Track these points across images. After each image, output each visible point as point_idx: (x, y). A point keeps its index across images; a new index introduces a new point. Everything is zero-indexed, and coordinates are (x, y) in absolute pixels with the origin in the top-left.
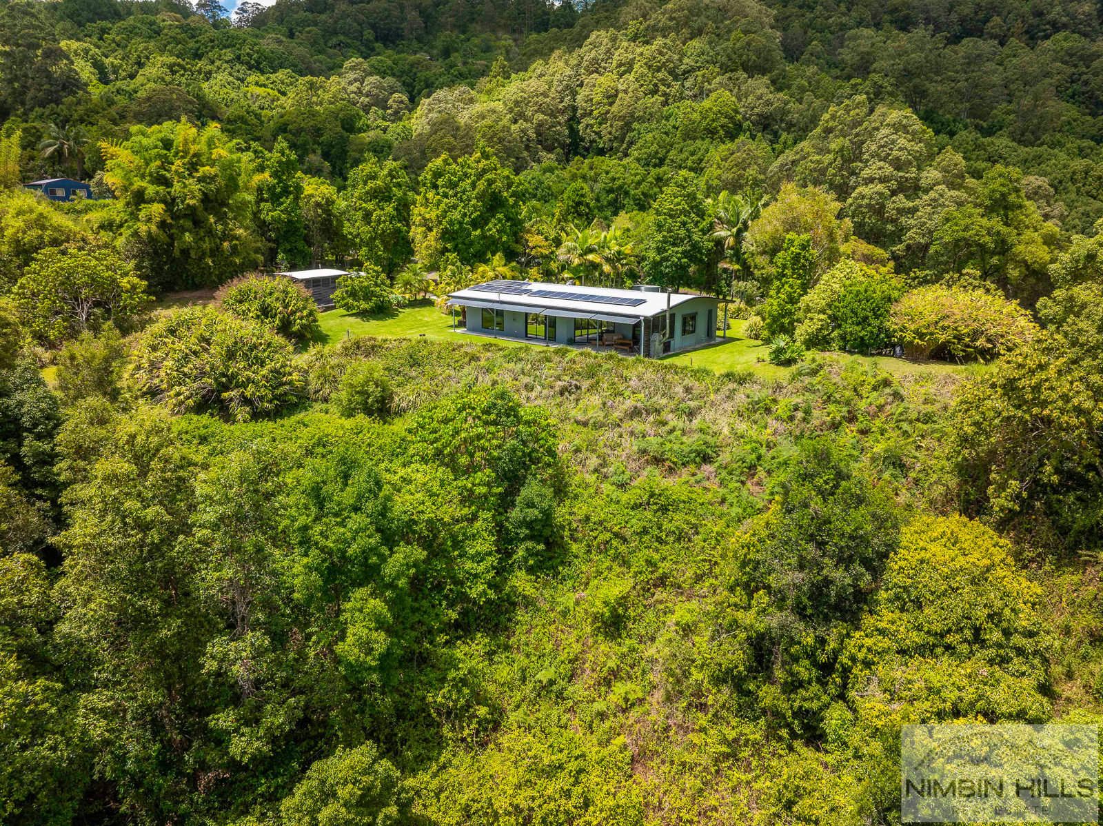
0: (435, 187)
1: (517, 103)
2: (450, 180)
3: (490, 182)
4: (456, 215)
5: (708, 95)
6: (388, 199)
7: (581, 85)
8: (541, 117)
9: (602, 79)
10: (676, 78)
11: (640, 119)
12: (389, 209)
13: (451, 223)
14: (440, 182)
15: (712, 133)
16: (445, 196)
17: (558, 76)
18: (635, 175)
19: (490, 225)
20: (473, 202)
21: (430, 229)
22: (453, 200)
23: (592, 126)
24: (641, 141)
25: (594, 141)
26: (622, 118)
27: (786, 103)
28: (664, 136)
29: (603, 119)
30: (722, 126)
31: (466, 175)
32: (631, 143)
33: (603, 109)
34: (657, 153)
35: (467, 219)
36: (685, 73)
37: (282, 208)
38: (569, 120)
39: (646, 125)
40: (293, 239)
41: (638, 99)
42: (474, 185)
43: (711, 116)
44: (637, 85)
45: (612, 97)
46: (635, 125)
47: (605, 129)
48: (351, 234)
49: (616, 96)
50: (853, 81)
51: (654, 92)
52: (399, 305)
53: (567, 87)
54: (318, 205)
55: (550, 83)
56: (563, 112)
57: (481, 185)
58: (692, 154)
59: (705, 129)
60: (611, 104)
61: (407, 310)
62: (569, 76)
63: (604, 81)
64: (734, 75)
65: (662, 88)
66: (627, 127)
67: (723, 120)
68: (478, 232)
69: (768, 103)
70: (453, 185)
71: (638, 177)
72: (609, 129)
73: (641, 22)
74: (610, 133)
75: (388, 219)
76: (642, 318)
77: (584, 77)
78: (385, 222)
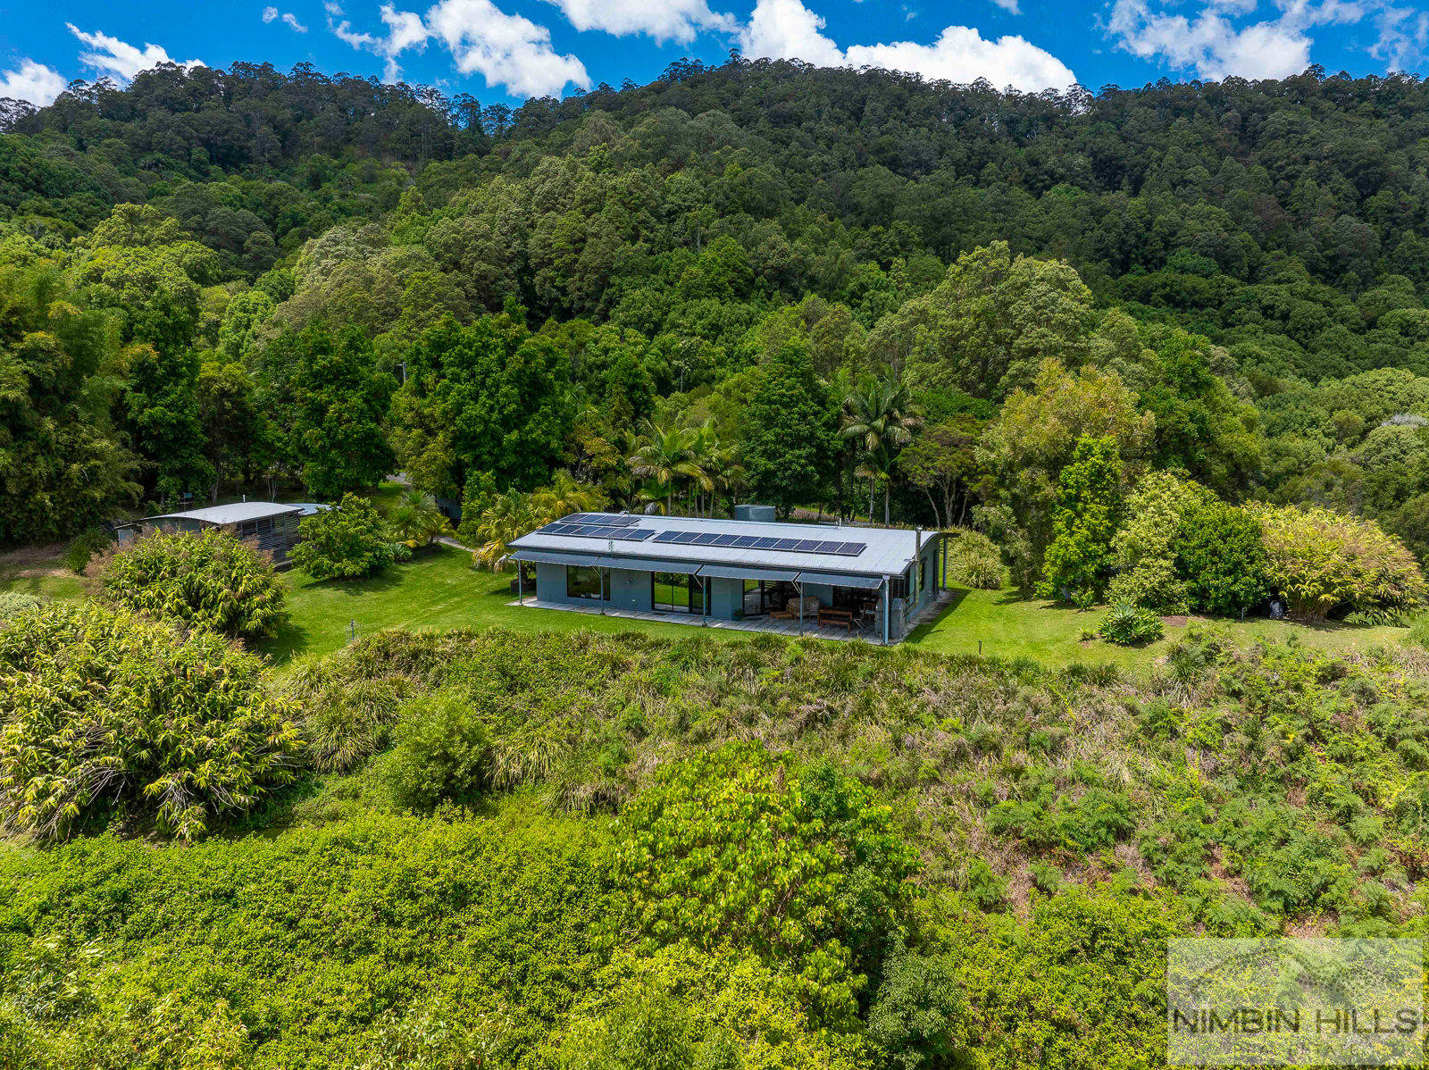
0: (437, 365)
1: (447, 247)
2: (461, 354)
3: (528, 358)
4: (473, 410)
5: (704, 243)
6: (354, 384)
7: (532, 226)
8: (484, 266)
9: (561, 219)
10: (659, 219)
11: (617, 271)
12: (355, 399)
13: (470, 421)
14: (445, 358)
15: (719, 290)
16: (455, 379)
17: (500, 214)
18: (636, 344)
19: (531, 425)
20: (504, 389)
21: (431, 433)
22: (467, 387)
23: (552, 280)
24: (624, 302)
25: (557, 300)
26: (596, 270)
27: (806, 254)
28: (658, 294)
29: (568, 271)
30: (730, 282)
31: (486, 346)
32: (611, 303)
33: (567, 258)
34: (650, 315)
35: (495, 416)
36: (670, 213)
37: (168, 400)
38: (519, 271)
39: (629, 279)
40: (185, 453)
41: (616, 245)
42: (502, 364)
43: (717, 269)
44: (612, 227)
45: (578, 242)
46: (614, 279)
47: (572, 283)
48: (280, 440)
49: (584, 241)
50: (873, 229)
51: (634, 238)
52: (400, 560)
53: (514, 229)
54: (224, 394)
55: (492, 223)
56: (510, 261)
57: (515, 362)
58: (700, 318)
59: (709, 286)
60: (578, 251)
61: (412, 568)
62: (517, 214)
63: (566, 221)
64: (736, 218)
65: (645, 232)
66: (604, 283)
67: (731, 274)
68: (514, 435)
69: (783, 254)
70: (467, 363)
71: (640, 348)
72: (578, 284)
73: (605, 149)
74: (579, 289)
75: (355, 416)
76: (887, 578)
77: (537, 215)
78: (349, 421)
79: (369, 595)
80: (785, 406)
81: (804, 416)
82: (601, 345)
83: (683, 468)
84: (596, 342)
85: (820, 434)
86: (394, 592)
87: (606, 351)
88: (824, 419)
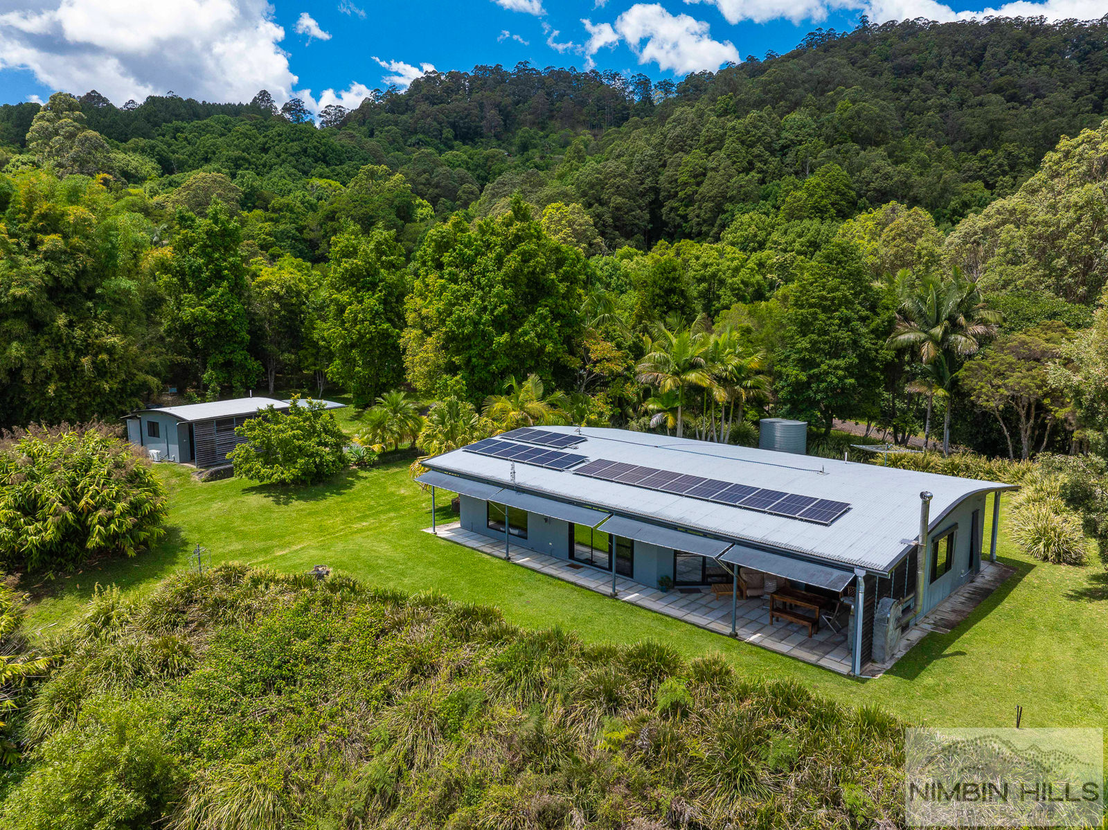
0: (440, 266)
1: (592, 186)
2: (461, 254)
3: (526, 257)
4: (469, 311)
5: (812, 172)
6: (373, 287)
7: (664, 165)
8: (619, 200)
9: (687, 158)
10: (773, 153)
11: (731, 199)
12: (371, 301)
13: (460, 323)
14: (446, 258)
15: (821, 211)
16: (453, 279)
17: (637, 156)
18: (733, 260)
19: (526, 326)
20: (498, 288)
21: (428, 333)
22: (465, 287)
23: (676, 209)
24: (735, 224)
25: (680, 226)
26: (712, 199)
27: (908, 176)
28: (763, 217)
29: (689, 201)
30: (833, 204)
31: (488, 246)
32: (723, 226)
33: (689, 190)
34: (755, 236)
35: (486, 317)
36: (784, 147)
37: (210, 300)
38: (651, 203)
39: (741, 205)
40: (227, 349)
41: (731, 177)
42: (499, 261)
43: (820, 192)
44: (729, 162)
45: (699, 176)
46: (728, 206)
47: (692, 212)
49: (704, 175)
50: (982, 153)
51: (747, 170)
52: (362, 464)
53: (647, 169)
54: (277, 297)
55: (630, 164)
56: (642, 195)
57: (512, 261)
58: (800, 236)
59: (813, 208)
60: (699, 184)
61: (375, 473)
62: (651, 156)
63: (693, 159)
64: (844, 147)
65: (759, 165)
66: (719, 210)
67: (834, 197)
68: (504, 338)
69: (887, 177)
70: (468, 263)
71: (736, 263)
72: (697, 212)
73: (731, 98)
74: (698, 216)
75: (369, 317)
76: (861, 574)
77: (667, 156)
78: (363, 321)
79: (297, 504)
80: (825, 310)
81: (846, 321)
82: (701, 261)
83: (692, 377)
84: (697, 258)
85: (866, 343)
86: (331, 501)
87: (705, 266)
88: (873, 325)
